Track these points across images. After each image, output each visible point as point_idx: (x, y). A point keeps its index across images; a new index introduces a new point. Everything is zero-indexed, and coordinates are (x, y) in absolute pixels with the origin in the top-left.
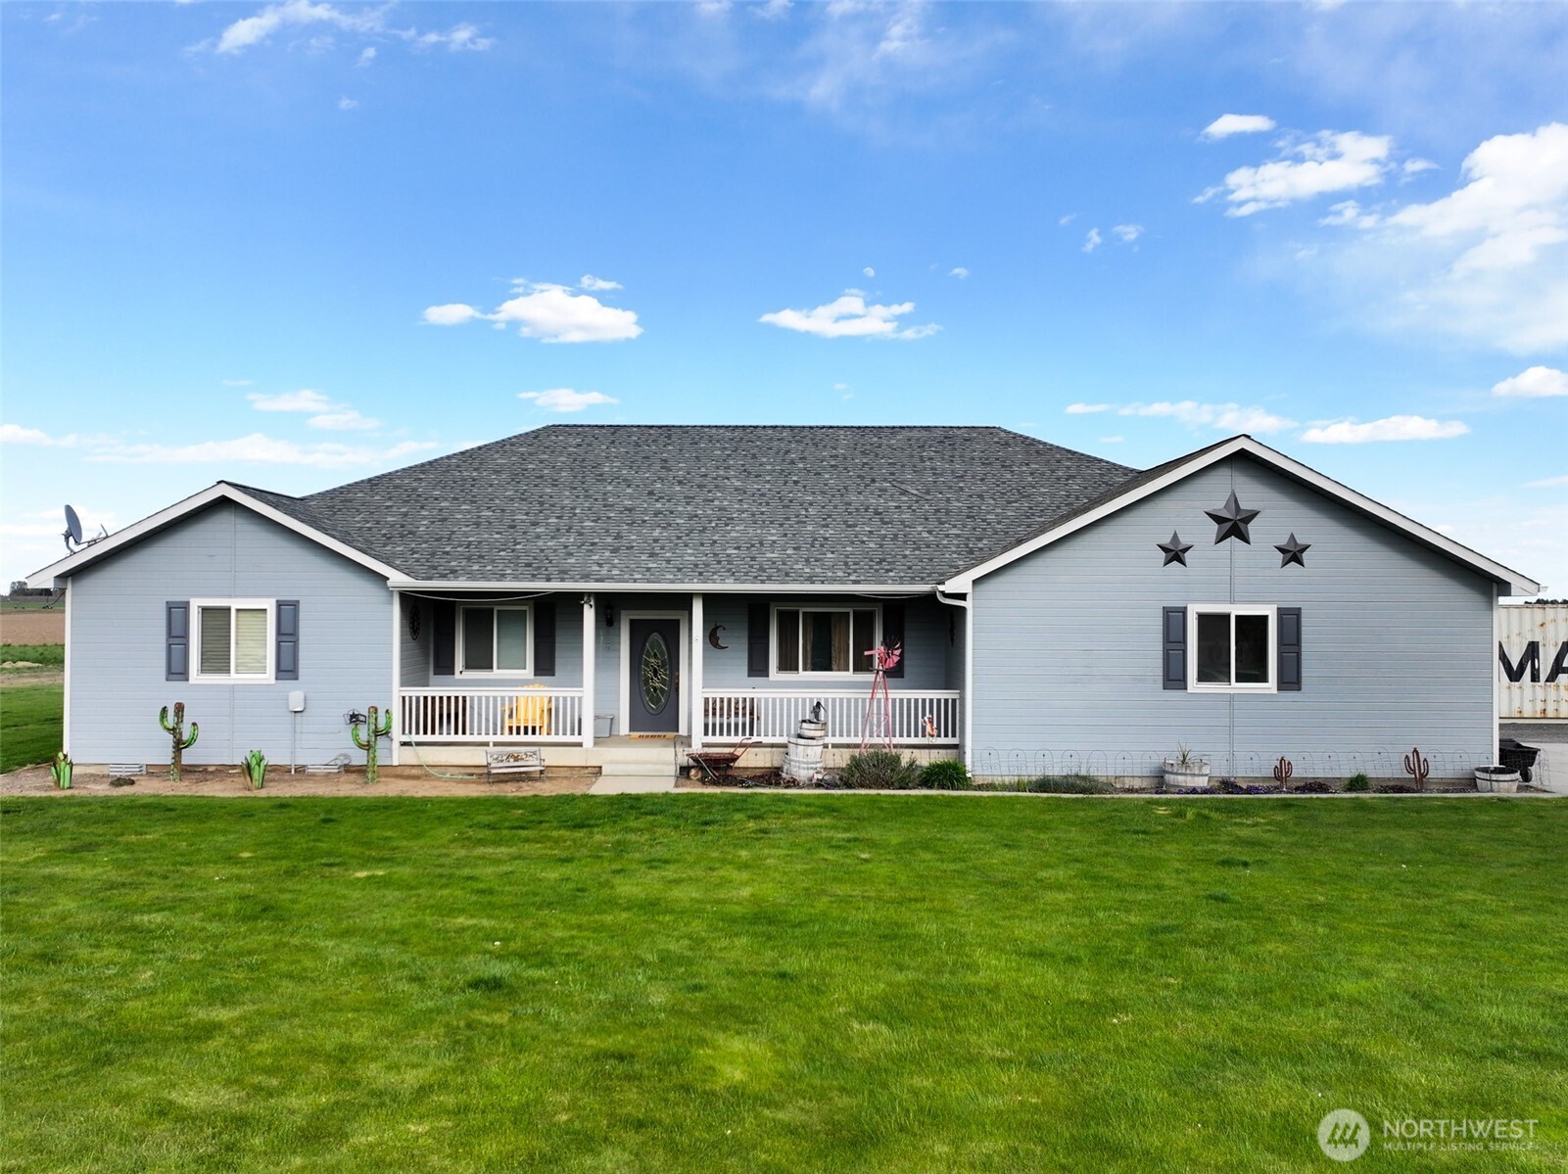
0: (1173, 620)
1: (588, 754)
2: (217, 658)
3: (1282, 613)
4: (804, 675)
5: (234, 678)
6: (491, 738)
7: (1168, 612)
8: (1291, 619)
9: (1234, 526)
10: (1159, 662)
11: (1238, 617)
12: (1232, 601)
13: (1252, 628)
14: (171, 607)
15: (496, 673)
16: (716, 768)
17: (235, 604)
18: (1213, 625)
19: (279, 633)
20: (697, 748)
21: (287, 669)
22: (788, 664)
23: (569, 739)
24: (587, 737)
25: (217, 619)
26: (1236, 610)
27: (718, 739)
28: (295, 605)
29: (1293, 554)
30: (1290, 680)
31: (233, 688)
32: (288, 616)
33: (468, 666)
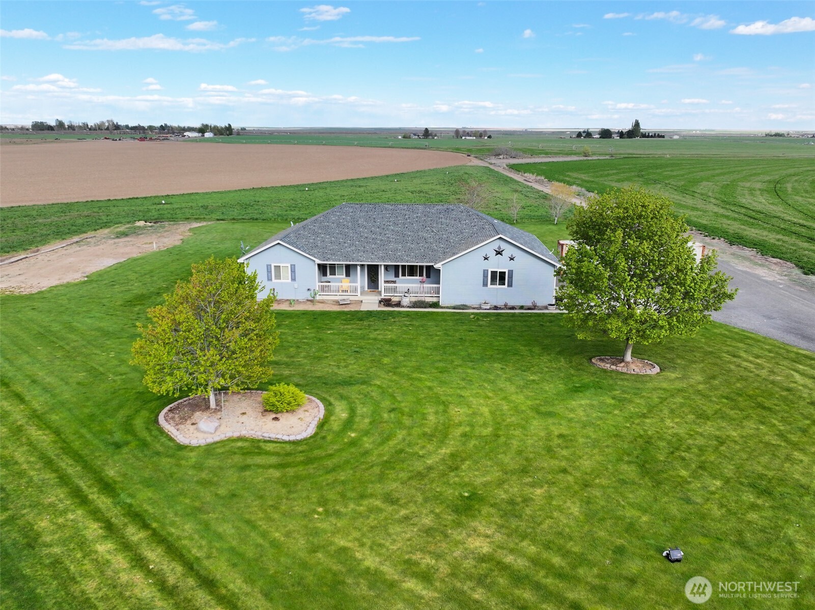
0: (485, 272)
1: (359, 297)
2: (278, 277)
3: (509, 271)
4: (407, 277)
5: (282, 281)
6: (338, 294)
7: (484, 270)
8: (511, 272)
9: (499, 253)
10: (482, 281)
11: (500, 272)
12: (498, 268)
13: (502, 274)
14: (267, 266)
15: (337, 276)
16: (387, 302)
17: (281, 265)
18: (494, 274)
19: (291, 271)
20: (383, 297)
21: (293, 279)
22: (404, 275)
23: (355, 294)
24: (359, 294)
25: (278, 268)
26: (499, 270)
27: (387, 295)
28: (294, 265)
29: (512, 259)
30: (510, 285)
31: (282, 283)
32: (293, 268)
33: (330, 274)
